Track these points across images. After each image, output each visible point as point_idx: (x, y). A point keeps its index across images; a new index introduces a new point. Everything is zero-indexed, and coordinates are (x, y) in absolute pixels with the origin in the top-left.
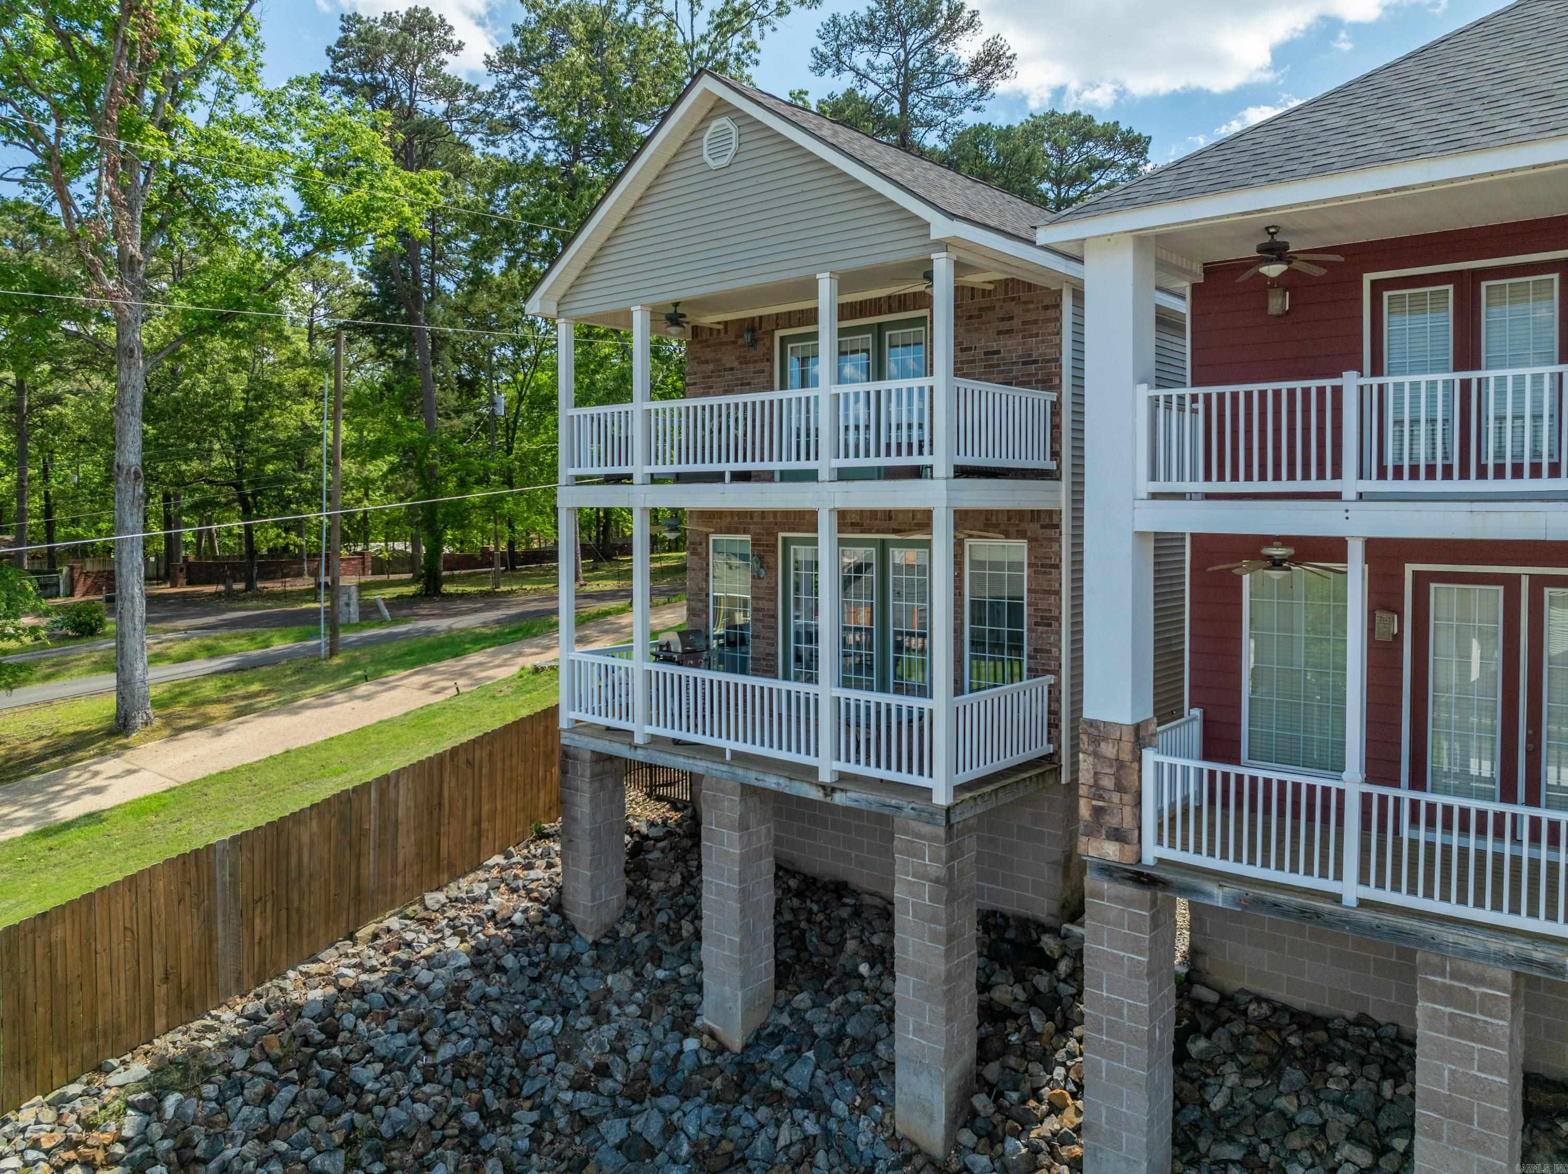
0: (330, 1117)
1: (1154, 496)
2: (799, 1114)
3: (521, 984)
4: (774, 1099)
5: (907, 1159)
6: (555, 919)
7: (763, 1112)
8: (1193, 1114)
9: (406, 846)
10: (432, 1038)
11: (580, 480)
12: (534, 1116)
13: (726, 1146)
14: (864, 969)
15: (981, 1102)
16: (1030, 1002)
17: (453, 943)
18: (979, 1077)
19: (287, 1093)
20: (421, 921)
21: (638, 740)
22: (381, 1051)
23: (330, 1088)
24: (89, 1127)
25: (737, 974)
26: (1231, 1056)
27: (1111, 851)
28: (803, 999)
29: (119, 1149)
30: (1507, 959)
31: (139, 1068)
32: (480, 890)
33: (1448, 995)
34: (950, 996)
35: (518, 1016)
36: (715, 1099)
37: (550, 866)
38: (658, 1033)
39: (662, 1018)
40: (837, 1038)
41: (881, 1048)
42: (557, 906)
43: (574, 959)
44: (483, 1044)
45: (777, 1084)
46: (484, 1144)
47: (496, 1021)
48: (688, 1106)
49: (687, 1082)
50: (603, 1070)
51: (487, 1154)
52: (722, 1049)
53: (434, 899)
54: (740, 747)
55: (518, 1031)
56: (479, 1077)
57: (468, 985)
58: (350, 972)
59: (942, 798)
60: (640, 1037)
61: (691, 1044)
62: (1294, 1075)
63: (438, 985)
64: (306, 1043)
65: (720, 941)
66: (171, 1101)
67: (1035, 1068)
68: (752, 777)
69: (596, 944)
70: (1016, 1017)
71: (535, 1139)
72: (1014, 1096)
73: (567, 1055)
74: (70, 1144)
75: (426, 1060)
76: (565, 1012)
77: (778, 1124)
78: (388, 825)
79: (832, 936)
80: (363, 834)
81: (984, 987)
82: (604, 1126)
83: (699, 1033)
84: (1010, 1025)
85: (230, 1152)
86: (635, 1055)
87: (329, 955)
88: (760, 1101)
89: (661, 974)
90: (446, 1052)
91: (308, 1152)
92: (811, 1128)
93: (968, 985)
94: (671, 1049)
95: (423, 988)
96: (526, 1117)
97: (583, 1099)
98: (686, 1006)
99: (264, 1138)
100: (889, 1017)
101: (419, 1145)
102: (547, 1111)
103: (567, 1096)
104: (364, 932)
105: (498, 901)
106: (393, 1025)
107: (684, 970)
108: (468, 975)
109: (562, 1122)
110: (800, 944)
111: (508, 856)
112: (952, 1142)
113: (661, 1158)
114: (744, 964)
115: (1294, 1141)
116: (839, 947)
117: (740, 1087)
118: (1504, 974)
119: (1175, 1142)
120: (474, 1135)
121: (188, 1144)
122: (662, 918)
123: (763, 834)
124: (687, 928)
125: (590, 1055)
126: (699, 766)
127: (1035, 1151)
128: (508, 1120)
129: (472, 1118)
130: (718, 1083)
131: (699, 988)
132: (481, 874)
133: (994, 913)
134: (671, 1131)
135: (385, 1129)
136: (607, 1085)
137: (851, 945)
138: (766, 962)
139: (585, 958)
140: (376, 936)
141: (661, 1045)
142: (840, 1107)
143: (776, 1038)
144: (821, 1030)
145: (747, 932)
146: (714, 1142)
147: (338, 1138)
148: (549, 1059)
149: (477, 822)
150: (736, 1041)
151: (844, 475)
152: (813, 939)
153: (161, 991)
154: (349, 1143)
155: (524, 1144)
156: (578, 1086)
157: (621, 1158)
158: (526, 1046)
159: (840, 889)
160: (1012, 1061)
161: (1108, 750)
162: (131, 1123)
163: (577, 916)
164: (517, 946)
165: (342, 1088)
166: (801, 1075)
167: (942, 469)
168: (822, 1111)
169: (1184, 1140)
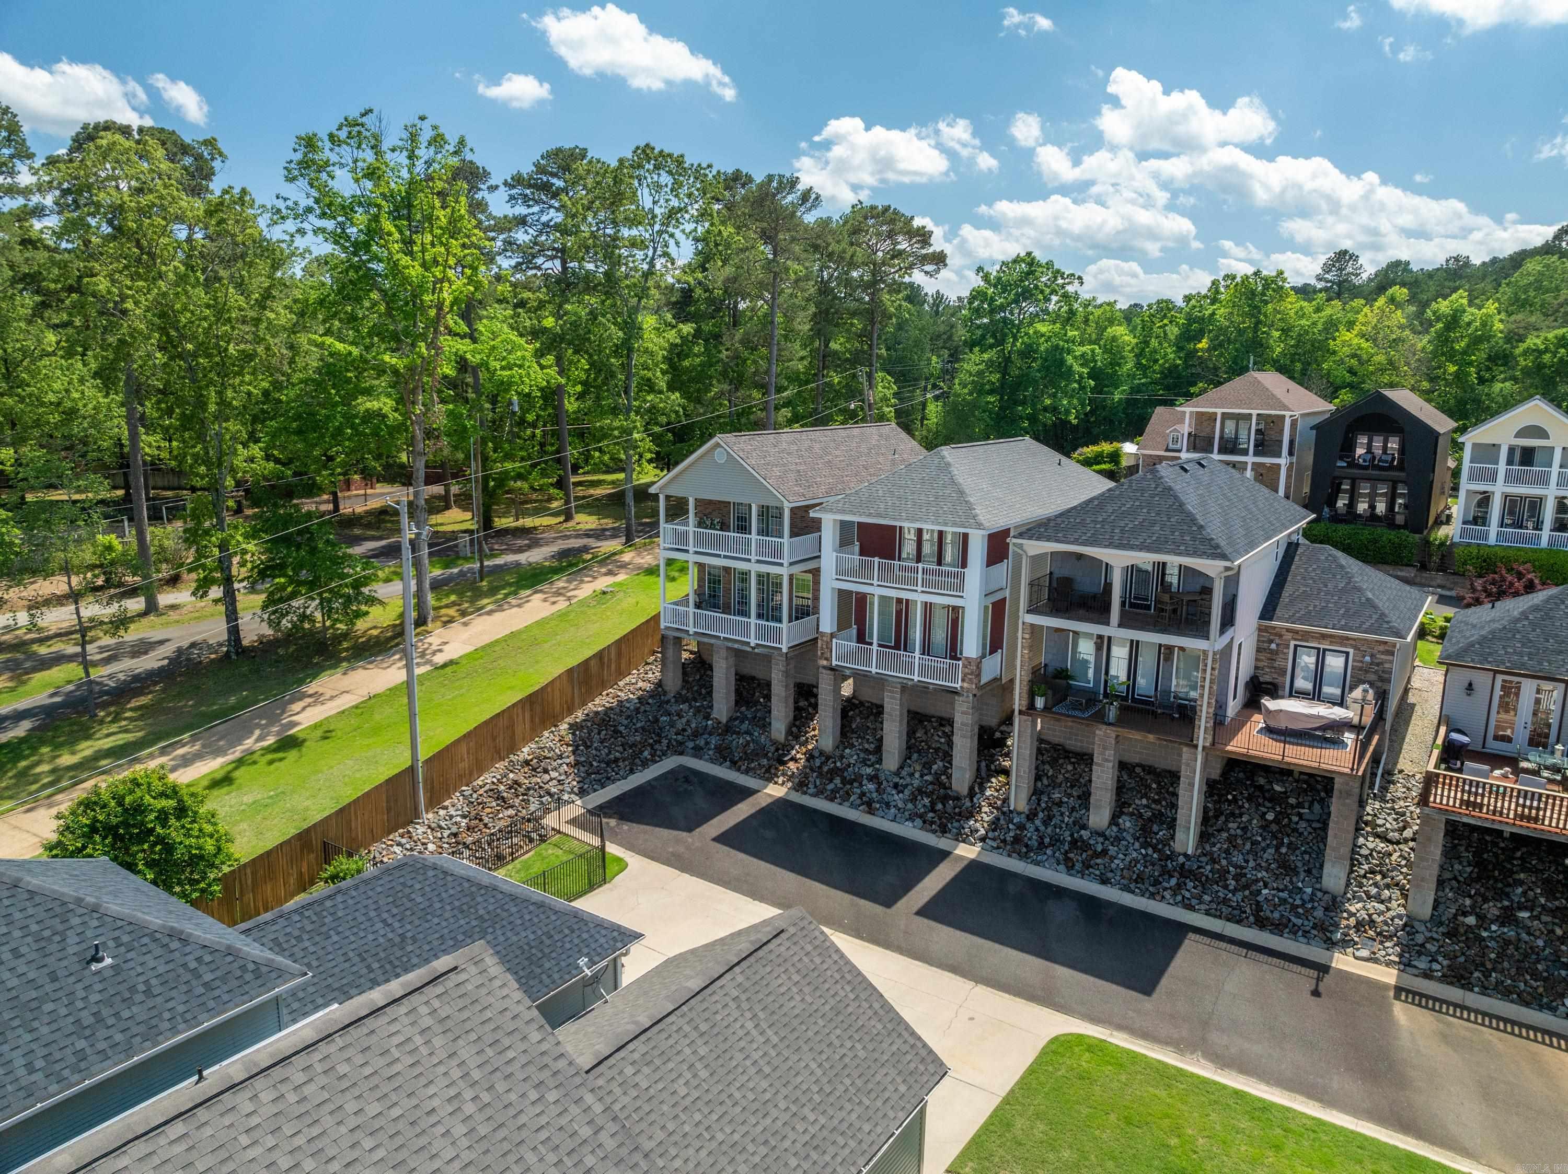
0: (616, 738)
1: (837, 579)
2: (745, 736)
3: (655, 707)
4: (738, 733)
5: (774, 743)
6: (660, 689)
7: (734, 737)
10: (634, 721)
11: (667, 549)
12: (667, 742)
13: (724, 745)
14: (762, 700)
15: (794, 730)
17: (631, 696)
18: (794, 724)
19: (604, 733)
20: (620, 689)
21: (690, 633)
22: (623, 723)
23: (613, 732)
24: (563, 737)
25: (724, 701)
27: (825, 663)
28: (743, 709)
29: (571, 743)
30: (899, 685)
31: (566, 726)
32: (634, 680)
33: (890, 691)
34: (786, 702)
35: (656, 716)
36: (719, 735)
38: (699, 720)
39: (700, 715)
40: (755, 717)
41: (767, 719)
42: (659, 684)
43: (669, 701)
44: (649, 723)
45: (738, 730)
46: (655, 747)
47: (650, 717)
48: (712, 737)
49: (710, 731)
50: (684, 730)
51: (657, 749)
52: (720, 722)
53: (621, 683)
54: (726, 636)
55: (657, 720)
56: (650, 731)
57: (639, 708)
58: (605, 704)
59: (785, 650)
60: (694, 721)
61: (710, 722)
63: (631, 707)
64: (604, 721)
65: (719, 693)
66: (578, 733)
68: (729, 645)
69: (675, 696)
71: (668, 747)
72: (803, 727)
73: (672, 726)
74: (560, 741)
75: (634, 726)
76: (670, 715)
77: (739, 739)
79: (752, 692)
81: (796, 702)
82: (687, 743)
83: (712, 719)
84: (803, 711)
85: (596, 745)
86: (693, 725)
87: (597, 699)
88: (733, 734)
89: (698, 704)
90: (639, 724)
91: (613, 746)
92: (748, 739)
93: (791, 700)
94: (704, 723)
95: (627, 708)
96: (665, 742)
97: (680, 737)
98: (707, 712)
99: (602, 742)
101: (639, 747)
102: (670, 740)
103: (675, 736)
104: (605, 693)
105: (640, 684)
106: (623, 717)
107: (706, 703)
108: (638, 705)
109: (675, 743)
110: (742, 694)
111: (640, 671)
112: (786, 738)
113: (705, 749)
114: (727, 698)
115: (868, 732)
116: (755, 695)
117: (727, 731)
118: (899, 688)
120: (652, 745)
121: (586, 743)
122: (695, 689)
123: (732, 661)
125: (679, 726)
126: (713, 641)
128: (660, 742)
129: (651, 741)
130: (720, 731)
131: (711, 707)
132: (633, 676)
133: (798, 682)
134: (707, 743)
135: (630, 742)
136: (687, 733)
137: (759, 694)
138: (733, 698)
139: (672, 700)
140: (609, 694)
141: (701, 723)
142: (756, 734)
143: (736, 718)
144: (749, 716)
145: (728, 690)
146: (721, 744)
147: (620, 744)
148: (668, 727)
150: (724, 720)
151: (758, 561)
152: (746, 693)
153: (564, 709)
154: (623, 745)
155: (666, 748)
156: (678, 734)
157: (693, 750)
158: (660, 724)
159: (753, 678)
160: (802, 720)
161: (825, 639)
162: (571, 737)
163: (667, 688)
164: (650, 697)
165: (616, 732)
166: (745, 726)
167: (786, 564)
168: (751, 735)
169: (843, 734)
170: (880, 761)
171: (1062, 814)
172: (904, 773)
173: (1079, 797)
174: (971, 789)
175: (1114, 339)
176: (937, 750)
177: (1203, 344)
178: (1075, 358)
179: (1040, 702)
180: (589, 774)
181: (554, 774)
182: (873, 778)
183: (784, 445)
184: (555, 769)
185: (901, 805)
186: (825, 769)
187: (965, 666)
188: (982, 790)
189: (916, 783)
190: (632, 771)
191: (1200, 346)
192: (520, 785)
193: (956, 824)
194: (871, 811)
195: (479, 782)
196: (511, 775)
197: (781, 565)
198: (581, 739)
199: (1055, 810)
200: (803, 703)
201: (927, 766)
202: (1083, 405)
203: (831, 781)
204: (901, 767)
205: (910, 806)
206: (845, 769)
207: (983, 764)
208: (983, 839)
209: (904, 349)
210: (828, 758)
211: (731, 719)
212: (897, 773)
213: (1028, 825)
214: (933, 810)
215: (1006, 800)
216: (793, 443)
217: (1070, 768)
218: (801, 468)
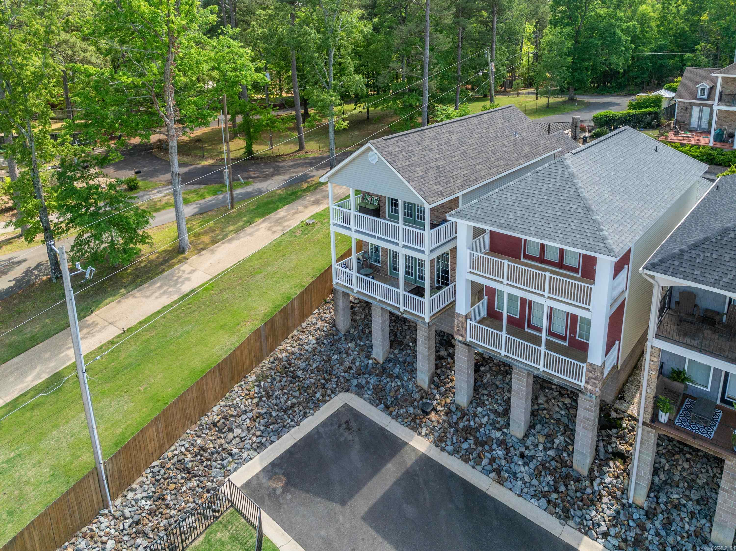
0: (294, 383)
1: (470, 272)
2: (396, 380)
3: (329, 347)
4: (391, 376)
5: (420, 391)
6: (334, 328)
7: (388, 379)
8: (479, 383)
9: (297, 313)
10: (311, 363)
11: (335, 225)
12: (336, 379)
13: (380, 386)
14: (411, 344)
15: (436, 379)
16: (448, 355)
17: (311, 337)
18: (436, 373)
19: (284, 380)
20: (302, 332)
21: (355, 291)
22: (302, 368)
23: (292, 377)
24: (249, 391)
25: (381, 348)
26: (489, 371)
27: (460, 338)
28: (396, 351)
29: (256, 395)
30: (526, 370)
31: (253, 377)
32: (314, 321)
33: (517, 374)
34: (429, 359)
35: (329, 355)
36: (377, 375)
37: (330, 313)
38: (362, 359)
39: (363, 354)
40: (404, 362)
41: (414, 365)
42: (334, 325)
43: (340, 339)
44: (322, 363)
45: (391, 372)
46: (326, 387)
47: (324, 357)
48: (371, 377)
49: (370, 371)
50: (350, 368)
51: (327, 389)
52: (378, 363)
53: (304, 325)
54: (381, 298)
55: (330, 360)
56: (323, 371)
57: (316, 348)
58: (289, 348)
59: (427, 320)
60: (358, 360)
61: (370, 362)
62: (500, 377)
63: (310, 350)
64: (286, 368)
65: (377, 340)
66: (262, 383)
67: (448, 371)
68: (384, 306)
69: (345, 335)
70: (445, 359)
71: (337, 385)
72: (443, 377)
73: (341, 364)
74: (247, 395)
75: (310, 368)
76: (340, 353)
77: (392, 382)
78: (293, 310)
79: (403, 334)
80: (288, 314)
82: (352, 381)
83: (372, 359)
84: (443, 361)
85: (276, 393)
86: (358, 364)
87: (283, 343)
88: (387, 377)
89: (362, 343)
90: (314, 366)
91: (291, 392)
92: (399, 383)
94: (366, 362)
95: (307, 350)
96: (334, 380)
97: (346, 375)
98: (368, 352)
99: (282, 390)
100: (416, 357)
101: (313, 388)
102: (338, 378)
103: (343, 374)
104: (290, 336)
105: (319, 324)
106: (302, 361)
107: (367, 342)
108: (316, 346)
109: (342, 380)
110: (395, 335)
111: (319, 310)
112: (429, 387)
113: (366, 388)
114: (383, 345)
115: (497, 391)
116: (405, 337)
117: (383, 373)
118: (526, 372)
119: (474, 390)
120: (324, 384)
121: (268, 393)
122: (361, 328)
123: (386, 316)
124: (367, 331)
125: (347, 364)
126: (371, 301)
127: (446, 390)
128: (330, 381)
129: (323, 381)
130: (377, 372)
131: (371, 347)
132: (313, 316)
133: (442, 331)
134: (368, 382)
135: (305, 385)
136: (352, 371)
137: (408, 337)
138: (388, 343)
139: (343, 339)
140: (292, 337)
141: (363, 362)
142: (405, 378)
143: (390, 361)
144: (401, 360)
145: (383, 339)
146: (378, 385)
147: (297, 389)
148: (337, 366)
149: (311, 303)
150: (381, 362)
151: (404, 246)
152: (398, 334)
153: (254, 359)
154: (299, 389)
155: (335, 386)
156: (345, 372)
157: (356, 388)
158: (332, 363)
159: (405, 321)
160: (443, 369)
161: (460, 319)
162: (256, 389)
163: (339, 328)
164: (326, 337)
165: (295, 377)
166: (396, 370)
167: (427, 252)
168: (401, 379)
169: (476, 389)
170: (507, 425)
171: (682, 520)
172: (529, 443)
173: (698, 502)
174: (591, 470)
175: (644, 15)
176: (558, 421)
177: (705, 17)
178: (622, 30)
179: (664, 417)
180: (267, 426)
181: (237, 431)
182: (502, 443)
183: (427, 142)
184: (238, 426)
185: (527, 478)
186: (461, 425)
187: (588, 371)
188: (602, 474)
189: (540, 456)
190: (305, 415)
191: (703, 18)
192: (205, 450)
193: (579, 513)
194: (500, 481)
195: (170, 454)
196: (199, 441)
197: (423, 252)
198: (265, 390)
199: (675, 513)
200: (443, 353)
201: (550, 438)
202: (627, 60)
203: (466, 439)
204: (526, 436)
205: (535, 482)
206: (477, 429)
207: (601, 444)
208: (605, 535)
209: (510, 23)
210: (464, 415)
211: (388, 360)
212: (523, 441)
213: (648, 525)
214: (556, 491)
215: (624, 491)
216: (435, 138)
217: (686, 465)
218: (440, 163)
